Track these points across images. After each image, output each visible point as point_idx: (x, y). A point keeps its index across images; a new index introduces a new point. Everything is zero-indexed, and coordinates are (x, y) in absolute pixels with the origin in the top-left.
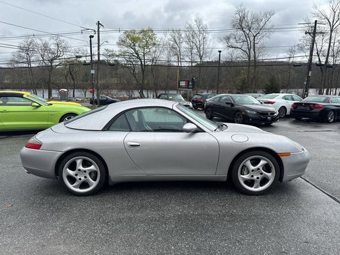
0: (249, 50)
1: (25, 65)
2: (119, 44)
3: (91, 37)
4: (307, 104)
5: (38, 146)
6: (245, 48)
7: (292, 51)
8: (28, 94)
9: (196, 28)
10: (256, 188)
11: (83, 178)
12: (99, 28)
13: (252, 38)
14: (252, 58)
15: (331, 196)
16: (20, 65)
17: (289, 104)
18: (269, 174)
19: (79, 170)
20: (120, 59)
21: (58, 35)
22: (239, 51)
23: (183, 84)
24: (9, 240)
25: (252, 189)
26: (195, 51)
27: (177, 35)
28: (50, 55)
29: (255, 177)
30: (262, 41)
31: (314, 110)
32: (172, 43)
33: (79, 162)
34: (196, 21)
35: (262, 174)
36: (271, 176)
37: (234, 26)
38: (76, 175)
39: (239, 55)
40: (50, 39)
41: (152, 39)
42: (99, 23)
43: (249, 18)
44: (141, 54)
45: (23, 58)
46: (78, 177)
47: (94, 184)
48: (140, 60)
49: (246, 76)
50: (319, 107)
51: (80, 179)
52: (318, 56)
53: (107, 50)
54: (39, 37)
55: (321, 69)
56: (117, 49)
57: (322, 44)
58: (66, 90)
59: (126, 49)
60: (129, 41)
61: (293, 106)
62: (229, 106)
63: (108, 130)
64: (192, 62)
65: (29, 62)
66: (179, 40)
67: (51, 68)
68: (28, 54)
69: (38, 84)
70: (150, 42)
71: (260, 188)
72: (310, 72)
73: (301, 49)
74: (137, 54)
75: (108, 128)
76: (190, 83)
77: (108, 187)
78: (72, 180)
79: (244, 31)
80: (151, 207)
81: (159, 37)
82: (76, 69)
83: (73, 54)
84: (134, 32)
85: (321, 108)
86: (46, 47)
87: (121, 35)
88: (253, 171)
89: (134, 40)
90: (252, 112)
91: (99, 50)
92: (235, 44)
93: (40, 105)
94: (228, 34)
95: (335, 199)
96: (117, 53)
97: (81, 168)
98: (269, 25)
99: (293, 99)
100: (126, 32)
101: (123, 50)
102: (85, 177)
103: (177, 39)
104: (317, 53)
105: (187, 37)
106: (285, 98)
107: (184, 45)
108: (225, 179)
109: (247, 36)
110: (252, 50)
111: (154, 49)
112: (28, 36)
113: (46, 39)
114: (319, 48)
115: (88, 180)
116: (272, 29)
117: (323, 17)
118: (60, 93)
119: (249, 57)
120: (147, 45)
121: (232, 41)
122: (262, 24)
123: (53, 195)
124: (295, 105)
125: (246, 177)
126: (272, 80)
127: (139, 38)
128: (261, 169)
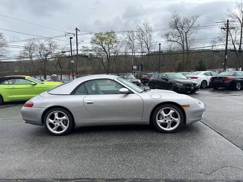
0: (183, 43)
1: (28, 59)
2: (92, 43)
3: (71, 38)
4: (220, 78)
5: (31, 105)
6: (180, 41)
7: (214, 42)
8: (29, 77)
9: (144, 29)
10: (168, 128)
11: (58, 124)
12: (77, 32)
13: (184, 34)
14: (185, 48)
15: (219, 133)
16: (25, 59)
17: (208, 78)
18: (176, 119)
19: (56, 119)
20: (92, 53)
21: (50, 39)
22: (176, 44)
23: (135, 67)
24: (12, 158)
25: (166, 129)
26: (144, 45)
27: (131, 35)
28: (45, 52)
29: (167, 121)
30: (192, 36)
31: (226, 82)
32: (128, 40)
33: (56, 114)
34: (144, 25)
35: (171, 119)
36: (178, 120)
37: (171, 26)
38: (55, 122)
39: (175, 46)
40: (45, 41)
41: (114, 38)
42: (77, 29)
43: (182, 20)
44: (107, 49)
45: (27, 54)
46: (56, 124)
47: (65, 128)
48: (106, 52)
49: (181, 61)
50: (229, 79)
51: (57, 125)
52: (234, 44)
53: (83, 47)
54: (38, 40)
55: (236, 53)
56: (90, 46)
57: (235, 35)
58: (56, 75)
59: (96, 45)
60: (98, 40)
61: (211, 79)
62: (165, 81)
63: (74, 94)
64: (142, 52)
65: (31, 57)
66: (133, 37)
67: (46, 61)
68: (30, 52)
69: (37, 72)
70: (113, 40)
71: (171, 129)
72: (227, 56)
73: (221, 40)
74: (104, 49)
75: (74, 93)
76: (140, 67)
77: (75, 130)
78: (52, 126)
79: (178, 30)
80: (100, 141)
81: (119, 36)
82: (63, 60)
83: (60, 51)
84: (101, 34)
85: (230, 80)
86: (42, 47)
87: (92, 36)
88: (165, 117)
89: (102, 39)
90: (180, 84)
91: (77, 47)
92: (173, 39)
93: (36, 84)
94: (167, 32)
95: (221, 135)
96: (91, 49)
97: (57, 118)
98: (196, 24)
99: (211, 75)
100: (96, 34)
101: (94, 46)
102: (60, 124)
103: (131, 37)
104: (233, 42)
105: (138, 35)
106: (205, 74)
107: (136, 41)
108: (149, 123)
109: (181, 33)
110: (185, 42)
111: (116, 44)
112: (30, 40)
113: (42, 41)
114: (234, 39)
115: (62, 125)
116: (198, 27)
117: (235, 17)
118: (52, 77)
119: (183, 47)
120: (110, 42)
121: (170, 37)
122: (191, 24)
123: (40, 136)
124: (213, 79)
125: (162, 121)
126: (201, 63)
127: (105, 38)
128: (171, 116)
